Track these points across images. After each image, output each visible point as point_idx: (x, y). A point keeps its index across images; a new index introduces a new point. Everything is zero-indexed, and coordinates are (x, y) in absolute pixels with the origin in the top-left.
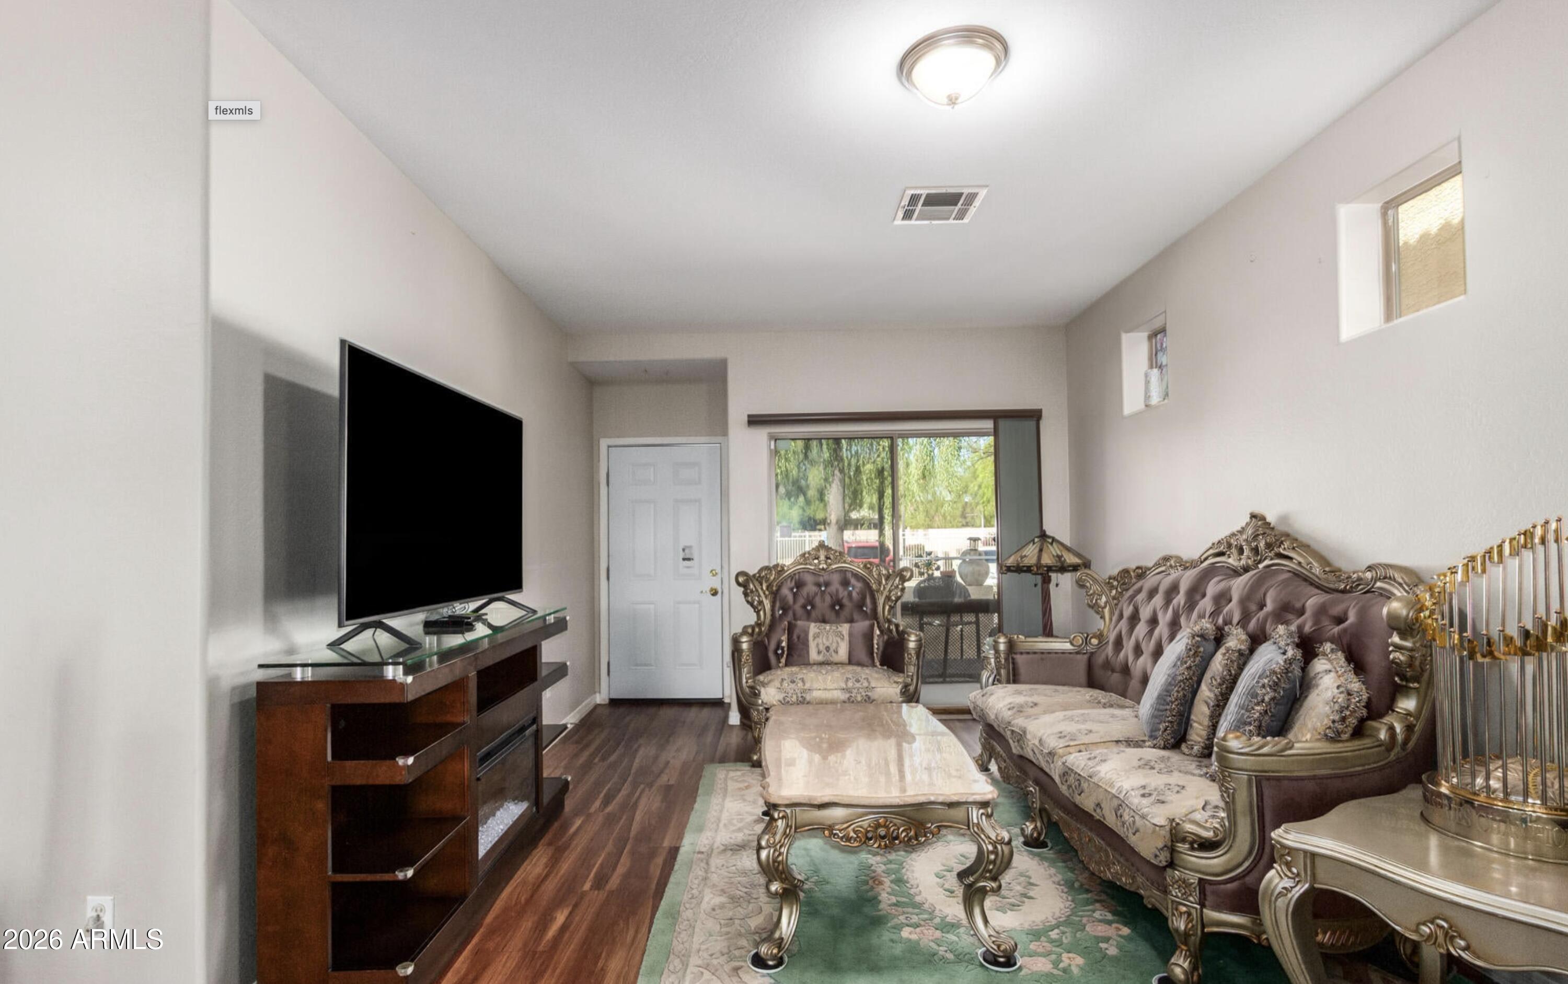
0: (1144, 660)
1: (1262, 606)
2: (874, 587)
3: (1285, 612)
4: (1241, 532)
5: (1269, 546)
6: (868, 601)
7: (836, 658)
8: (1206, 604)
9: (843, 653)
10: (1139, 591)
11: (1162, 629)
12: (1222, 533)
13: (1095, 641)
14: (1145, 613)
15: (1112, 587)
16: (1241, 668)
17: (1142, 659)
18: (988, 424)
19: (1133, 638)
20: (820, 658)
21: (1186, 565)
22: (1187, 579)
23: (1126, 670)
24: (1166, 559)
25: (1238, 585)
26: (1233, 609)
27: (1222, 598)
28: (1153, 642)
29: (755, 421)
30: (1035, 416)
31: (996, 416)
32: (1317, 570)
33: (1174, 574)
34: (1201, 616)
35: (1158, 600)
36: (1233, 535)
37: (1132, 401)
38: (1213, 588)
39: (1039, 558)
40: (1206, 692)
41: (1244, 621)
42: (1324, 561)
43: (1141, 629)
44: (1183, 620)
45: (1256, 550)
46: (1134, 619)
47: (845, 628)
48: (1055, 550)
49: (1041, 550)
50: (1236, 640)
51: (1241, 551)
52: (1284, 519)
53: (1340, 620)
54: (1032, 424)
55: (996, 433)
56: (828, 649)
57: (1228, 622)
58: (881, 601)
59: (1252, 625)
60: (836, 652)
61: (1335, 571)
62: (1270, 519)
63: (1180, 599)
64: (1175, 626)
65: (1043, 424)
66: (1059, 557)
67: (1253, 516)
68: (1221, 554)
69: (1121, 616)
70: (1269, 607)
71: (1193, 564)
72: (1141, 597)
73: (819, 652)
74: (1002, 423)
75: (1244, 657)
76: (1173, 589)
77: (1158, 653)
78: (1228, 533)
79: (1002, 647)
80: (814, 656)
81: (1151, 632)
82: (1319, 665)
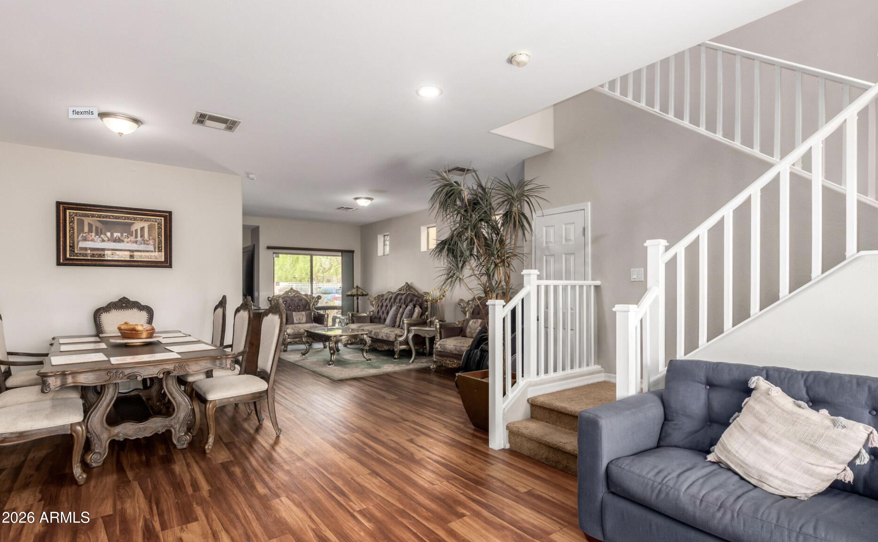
0: (385, 314)
1: (408, 300)
2: (309, 301)
3: (411, 301)
4: (404, 286)
5: (409, 289)
6: (308, 306)
7: (302, 322)
8: (397, 301)
9: (304, 320)
10: (383, 299)
11: (389, 307)
12: (400, 287)
13: (372, 313)
14: (385, 304)
15: (376, 299)
16: (405, 310)
17: (384, 315)
18: (340, 254)
19: (382, 311)
20: (297, 322)
21: (392, 293)
22: (394, 296)
23: (380, 318)
24: (389, 292)
25: (403, 297)
26: (402, 301)
27: (400, 300)
28: (387, 311)
29: (269, 248)
30: (352, 252)
31: (342, 251)
32: (416, 293)
33: (391, 295)
34: (397, 303)
35: (388, 301)
36: (402, 287)
37: (380, 253)
38: (399, 297)
39: (357, 293)
40: (399, 316)
41: (405, 304)
42: (417, 292)
43: (384, 308)
44: (393, 305)
45: (406, 290)
46: (382, 306)
47: (304, 313)
48: (360, 290)
49: (357, 291)
50: (404, 306)
51: (404, 290)
52: (411, 283)
53: (419, 302)
54: (351, 254)
55: (342, 256)
56: (299, 319)
57: (402, 304)
58: (311, 305)
59: (406, 304)
60: (302, 320)
61: (419, 294)
62: (409, 283)
63: (392, 300)
64: (391, 307)
65: (354, 254)
66: (362, 292)
67: (406, 283)
68: (400, 291)
69: (379, 306)
70: (409, 300)
71: (395, 293)
72: (384, 301)
73: (297, 320)
74: (344, 253)
75: (405, 309)
76: (391, 298)
77: (388, 313)
78: (401, 286)
79: (350, 315)
80: (295, 321)
81: (386, 308)
82: (416, 308)
